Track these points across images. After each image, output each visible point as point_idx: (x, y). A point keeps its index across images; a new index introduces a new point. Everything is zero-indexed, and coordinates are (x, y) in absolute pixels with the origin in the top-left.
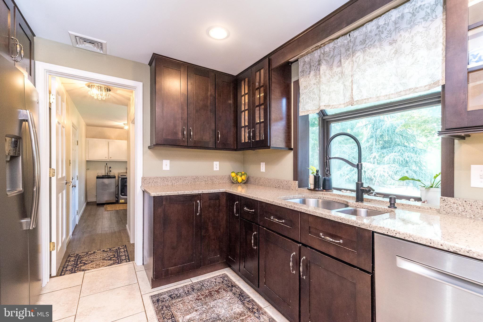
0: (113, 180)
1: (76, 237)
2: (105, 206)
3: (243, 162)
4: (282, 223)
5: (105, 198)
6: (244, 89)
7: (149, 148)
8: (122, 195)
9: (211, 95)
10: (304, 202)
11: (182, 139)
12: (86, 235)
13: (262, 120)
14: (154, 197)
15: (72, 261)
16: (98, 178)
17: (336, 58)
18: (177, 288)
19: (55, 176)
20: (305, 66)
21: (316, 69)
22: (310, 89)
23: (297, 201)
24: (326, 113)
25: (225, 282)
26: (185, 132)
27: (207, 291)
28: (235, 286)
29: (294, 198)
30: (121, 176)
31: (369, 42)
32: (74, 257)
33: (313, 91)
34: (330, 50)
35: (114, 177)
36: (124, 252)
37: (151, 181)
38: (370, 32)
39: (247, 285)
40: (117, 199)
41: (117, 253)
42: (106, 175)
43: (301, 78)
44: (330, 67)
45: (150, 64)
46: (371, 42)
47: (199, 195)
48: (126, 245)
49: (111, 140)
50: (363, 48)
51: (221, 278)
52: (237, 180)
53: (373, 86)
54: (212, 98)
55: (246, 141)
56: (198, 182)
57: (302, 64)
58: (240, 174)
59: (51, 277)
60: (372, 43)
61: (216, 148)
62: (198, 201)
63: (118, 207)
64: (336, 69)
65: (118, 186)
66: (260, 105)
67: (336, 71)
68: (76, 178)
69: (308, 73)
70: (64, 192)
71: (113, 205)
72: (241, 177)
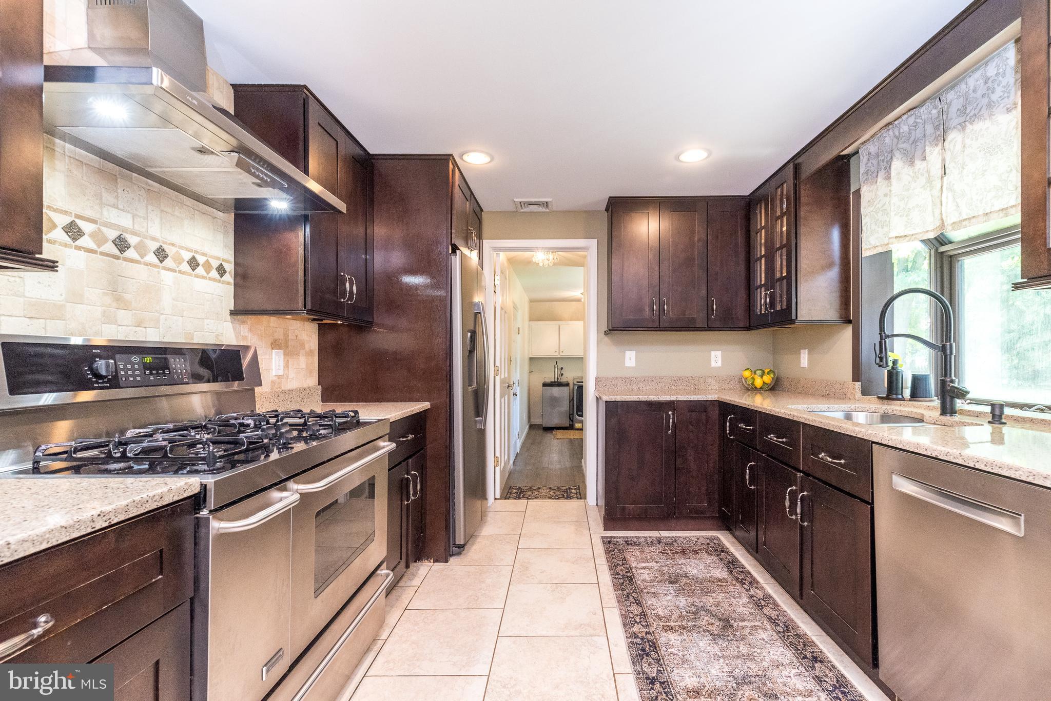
0: (566, 388)
1: (517, 468)
2: (554, 432)
3: (775, 351)
4: (782, 442)
5: (555, 421)
6: (761, 219)
7: (606, 333)
8: (579, 416)
9: (699, 240)
10: (848, 417)
11: (651, 317)
12: (529, 467)
13: (784, 274)
14: (606, 402)
15: (514, 493)
16: (545, 385)
17: (918, 144)
18: (636, 537)
19: (499, 376)
20: (871, 162)
21: (888, 166)
22: (877, 206)
23: (840, 415)
24: (946, 238)
25: (712, 545)
26: (655, 307)
27: (680, 548)
28: (727, 553)
29: (828, 410)
30: (577, 382)
31: (971, 111)
32: (516, 489)
33: (884, 208)
34: (910, 130)
35: (568, 385)
36: (576, 493)
37: (608, 383)
38: (974, 91)
39: (749, 556)
40: (571, 423)
41: (567, 494)
42: (556, 381)
43: (863, 186)
44: (910, 161)
45: (607, 210)
46: (975, 109)
47: (672, 402)
48: (579, 486)
49: (563, 322)
50: (963, 122)
51: (707, 539)
52: (753, 384)
53: (977, 194)
54: (700, 244)
55: (763, 312)
56: (681, 387)
57: (866, 158)
58: (759, 372)
59: (495, 499)
60: (976, 112)
61: (709, 328)
62: (670, 412)
63: (572, 435)
64: (920, 164)
65: (573, 399)
66: (781, 248)
67: (920, 169)
68: (517, 384)
69: (874, 175)
70: (506, 397)
71: (566, 431)
72: (762, 377)
